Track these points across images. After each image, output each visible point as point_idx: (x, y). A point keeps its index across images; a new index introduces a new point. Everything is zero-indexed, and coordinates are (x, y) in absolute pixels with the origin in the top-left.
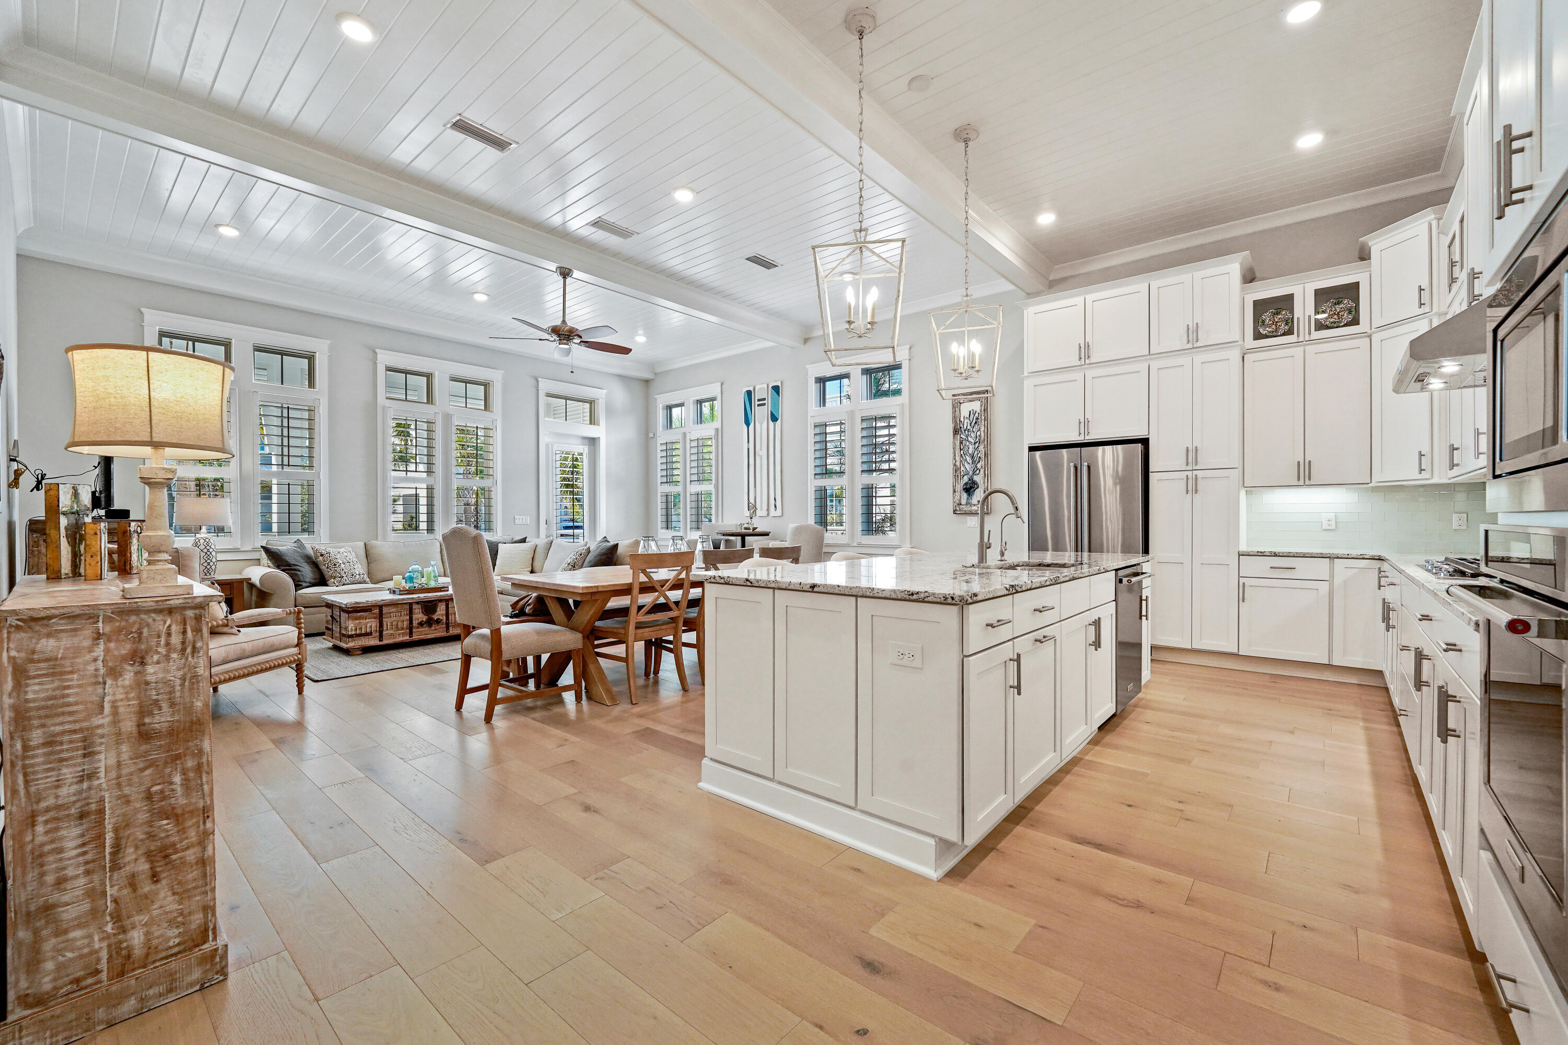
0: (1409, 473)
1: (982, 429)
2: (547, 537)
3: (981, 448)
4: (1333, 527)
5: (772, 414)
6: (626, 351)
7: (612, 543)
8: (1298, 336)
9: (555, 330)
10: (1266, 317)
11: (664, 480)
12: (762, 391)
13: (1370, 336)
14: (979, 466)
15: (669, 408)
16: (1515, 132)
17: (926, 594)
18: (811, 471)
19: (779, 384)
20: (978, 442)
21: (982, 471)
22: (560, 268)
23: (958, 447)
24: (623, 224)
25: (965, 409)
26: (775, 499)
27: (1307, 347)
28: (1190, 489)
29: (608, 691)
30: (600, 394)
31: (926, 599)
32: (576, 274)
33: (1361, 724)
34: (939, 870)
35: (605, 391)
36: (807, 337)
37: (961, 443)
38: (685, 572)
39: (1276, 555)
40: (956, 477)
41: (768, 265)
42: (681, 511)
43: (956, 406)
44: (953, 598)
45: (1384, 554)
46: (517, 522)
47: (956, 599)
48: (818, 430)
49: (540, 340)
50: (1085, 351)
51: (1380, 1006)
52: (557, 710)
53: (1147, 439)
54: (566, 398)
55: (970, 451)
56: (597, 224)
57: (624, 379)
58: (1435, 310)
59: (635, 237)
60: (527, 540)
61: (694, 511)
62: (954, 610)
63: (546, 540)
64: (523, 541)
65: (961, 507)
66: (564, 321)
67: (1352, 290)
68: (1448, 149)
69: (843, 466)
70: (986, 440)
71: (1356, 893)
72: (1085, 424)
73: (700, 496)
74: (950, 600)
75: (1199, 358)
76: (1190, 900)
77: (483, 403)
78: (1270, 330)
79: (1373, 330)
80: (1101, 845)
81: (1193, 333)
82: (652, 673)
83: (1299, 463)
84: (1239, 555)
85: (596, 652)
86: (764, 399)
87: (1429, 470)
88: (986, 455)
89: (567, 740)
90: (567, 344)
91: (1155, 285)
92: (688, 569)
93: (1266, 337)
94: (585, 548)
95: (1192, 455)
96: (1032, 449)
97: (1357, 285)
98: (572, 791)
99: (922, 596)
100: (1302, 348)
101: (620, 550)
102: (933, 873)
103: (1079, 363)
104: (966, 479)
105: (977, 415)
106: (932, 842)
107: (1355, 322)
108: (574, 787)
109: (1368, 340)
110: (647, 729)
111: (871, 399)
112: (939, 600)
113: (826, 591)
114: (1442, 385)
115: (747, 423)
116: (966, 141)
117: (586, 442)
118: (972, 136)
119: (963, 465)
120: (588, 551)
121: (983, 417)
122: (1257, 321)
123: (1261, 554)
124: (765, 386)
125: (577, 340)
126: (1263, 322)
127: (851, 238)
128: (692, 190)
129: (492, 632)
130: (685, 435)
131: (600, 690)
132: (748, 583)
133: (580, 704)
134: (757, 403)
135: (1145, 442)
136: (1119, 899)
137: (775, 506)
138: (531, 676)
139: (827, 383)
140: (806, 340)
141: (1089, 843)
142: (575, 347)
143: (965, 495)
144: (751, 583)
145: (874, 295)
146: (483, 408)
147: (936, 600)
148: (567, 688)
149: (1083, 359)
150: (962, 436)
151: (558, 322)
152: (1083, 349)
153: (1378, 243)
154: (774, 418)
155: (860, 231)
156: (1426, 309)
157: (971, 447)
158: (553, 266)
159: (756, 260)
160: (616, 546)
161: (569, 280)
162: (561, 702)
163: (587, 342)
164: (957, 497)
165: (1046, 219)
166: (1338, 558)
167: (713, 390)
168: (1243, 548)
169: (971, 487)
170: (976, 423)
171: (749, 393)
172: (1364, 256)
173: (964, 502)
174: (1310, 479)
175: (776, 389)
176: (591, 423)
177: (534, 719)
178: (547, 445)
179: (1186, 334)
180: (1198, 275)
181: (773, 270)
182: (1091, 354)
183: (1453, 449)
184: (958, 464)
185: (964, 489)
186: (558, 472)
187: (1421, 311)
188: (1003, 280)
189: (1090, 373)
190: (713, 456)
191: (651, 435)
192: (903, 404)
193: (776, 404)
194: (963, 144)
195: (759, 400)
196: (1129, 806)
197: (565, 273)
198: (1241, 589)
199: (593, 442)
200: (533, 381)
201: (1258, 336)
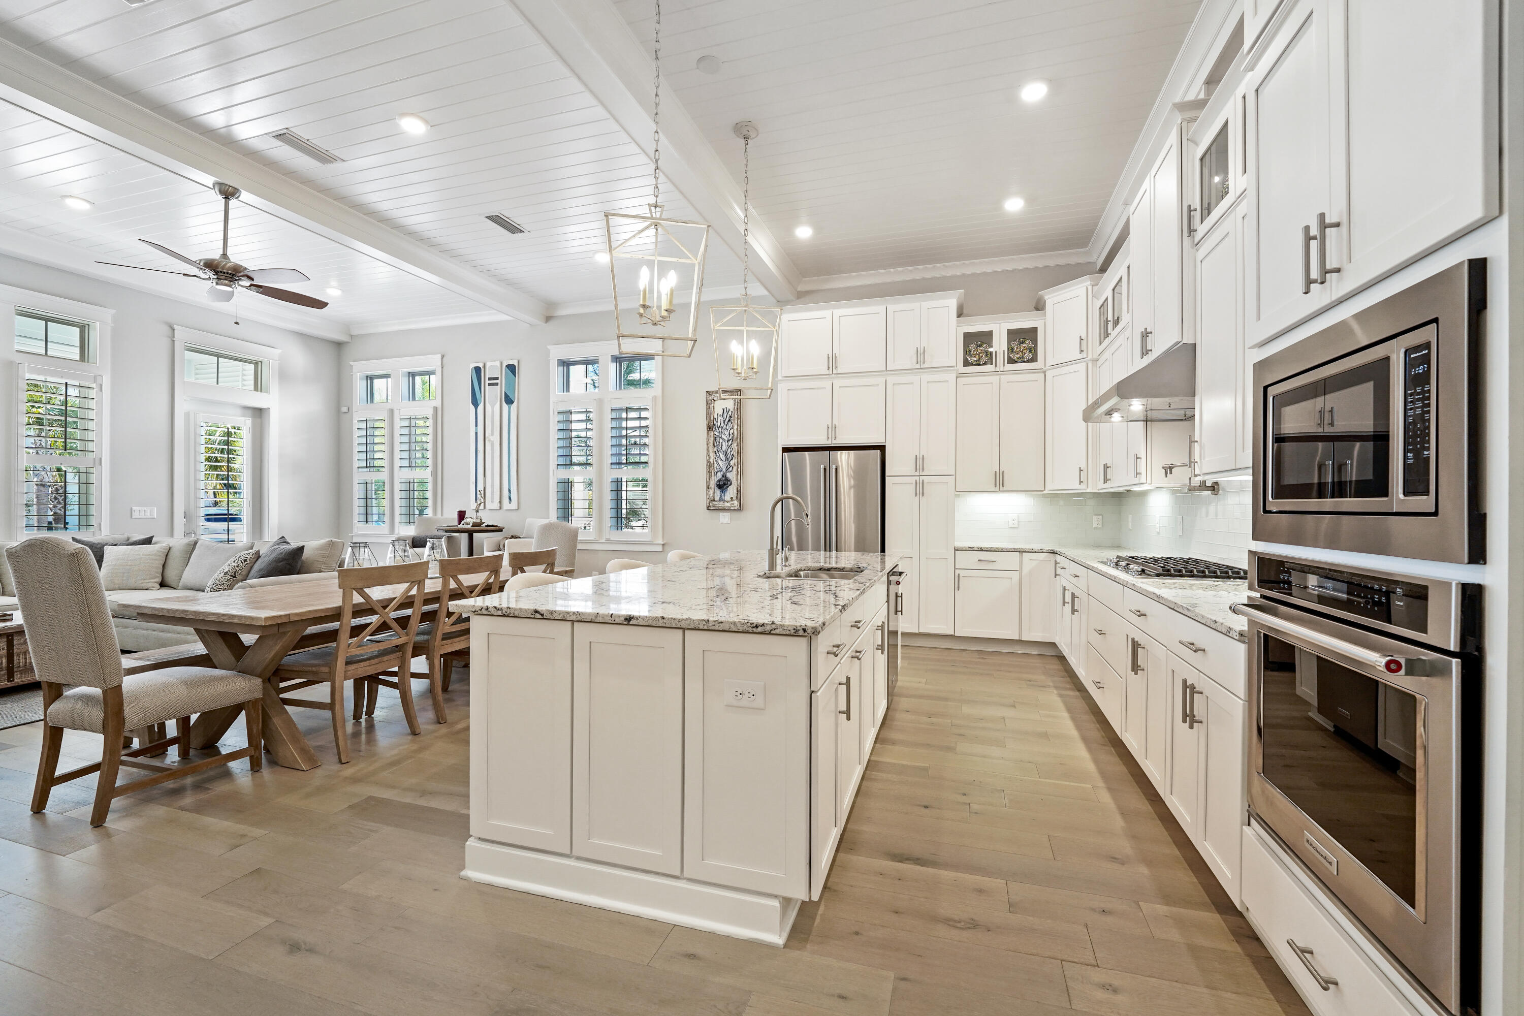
0: (1070, 484)
1: (736, 427)
2: (186, 534)
3: (735, 445)
4: (1016, 525)
5: (506, 396)
6: (321, 305)
7: (294, 544)
8: (996, 366)
9: (210, 265)
10: (972, 347)
11: (363, 464)
12: (493, 369)
13: (1044, 372)
14: (732, 463)
15: (371, 378)
16: (1327, 221)
17: (773, 626)
18: (553, 460)
19: (515, 363)
20: (731, 440)
21: (735, 468)
22: (220, 184)
23: (712, 444)
24: (322, 144)
25: (719, 407)
26: (510, 491)
27: (1002, 376)
28: (918, 492)
29: (304, 751)
30: (272, 356)
31: (773, 632)
32: (245, 196)
33: (1055, 692)
34: (783, 933)
35: (277, 352)
36: (550, 315)
37: (715, 440)
38: (416, 587)
39: (982, 550)
40: (709, 473)
41: (512, 228)
42: (385, 502)
43: (710, 403)
44: (804, 630)
45: (1057, 549)
46: (136, 515)
47: (809, 631)
48: (561, 418)
49: (184, 275)
50: (833, 361)
51: (1187, 984)
52: (221, 788)
53: (884, 446)
54: (218, 356)
55: (724, 448)
56: (280, 136)
57: (305, 338)
58: (1090, 357)
59: (338, 165)
60: (154, 540)
61: (404, 503)
62: (803, 642)
63: (186, 540)
64: (148, 541)
65: (714, 503)
66: (225, 255)
67: (1030, 334)
68: (1096, 232)
69: (589, 457)
70: (738, 439)
71: (1123, 864)
72: (832, 429)
73: (412, 485)
74: (801, 633)
75: (926, 377)
76: (1012, 907)
77: (77, 350)
78: (975, 359)
79: (1047, 367)
80: (918, 859)
81: (921, 355)
82: (364, 713)
83: (995, 472)
84: (955, 550)
85: (282, 699)
86: (497, 378)
87: (1085, 482)
88: (739, 453)
89: (243, 836)
90: (230, 286)
91: (891, 308)
92: (421, 583)
93: (972, 365)
94: (252, 551)
95: (919, 463)
96: (786, 450)
97: (1036, 329)
98: (265, 921)
99: (768, 628)
100: (998, 377)
101: (306, 554)
102: (778, 939)
103: (827, 372)
104: (719, 475)
105: (730, 413)
106: (776, 904)
107: (1034, 360)
108: (266, 914)
109: (1043, 375)
110: (371, 798)
111: (621, 388)
112: (788, 633)
113: (647, 624)
114: (1120, 419)
115: (475, 403)
116: (746, 138)
117: (249, 412)
118: (753, 135)
119: (717, 462)
120: (258, 556)
121: (736, 416)
122: (967, 352)
123: (971, 549)
124: (498, 364)
125: (247, 283)
126: (970, 351)
127: (645, 211)
128: (426, 121)
129: (105, 692)
130: (392, 412)
131: (290, 751)
132: (538, 616)
133: (257, 774)
134: (488, 382)
135: (882, 448)
136: (955, 921)
137: (510, 498)
138: (173, 741)
139: (571, 368)
140: (548, 319)
141: (908, 859)
142: (241, 291)
143: (718, 492)
144: (542, 615)
145: (671, 280)
146: (77, 357)
147: (784, 632)
148: (235, 755)
149: (831, 369)
150: (716, 433)
151: (215, 254)
152: (831, 359)
153: (1052, 298)
154: (509, 401)
155: (656, 207)
156: (1084, 355)
157: (724, 444)
158: (209, 180)
159: (497, 220)
160: (301, 549)
161: (233, 202)
162: (227, 774)
163: (260, 287)
164: (711, 493)
165: (804, 233)
166: (1025, 552)
167: (432, 362)
168: (959, 544)
169: (725, 484)
170: (729, 420)
171: (478, 370)
172: (1039, 306)
173: (717, 498)
174: (1003, 486)
175: (512, 369)
176: (256, 389)
177: (182, 808)
178: (187, 415)
179: (915, 356)
180: (926, 304)
181: (517, 236)
182: (838, 365)
183: (1106, 467)
184: (711, 460)
185: (717, 486)
186: (203, 451)
187: (1080, 356)
188: (758, 284)
189: (838, 383)
190: (430, 439)
191: (344, 409)
192: (655, 396)
193: (511, 385)
194: (743, 141)
195: (490, 379)
196: (926, 807)
197: (228, 193)
198: (957, 579)
199: (259, 413)
200: (166, 330)
201: (967, 363)
